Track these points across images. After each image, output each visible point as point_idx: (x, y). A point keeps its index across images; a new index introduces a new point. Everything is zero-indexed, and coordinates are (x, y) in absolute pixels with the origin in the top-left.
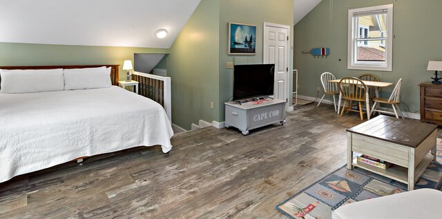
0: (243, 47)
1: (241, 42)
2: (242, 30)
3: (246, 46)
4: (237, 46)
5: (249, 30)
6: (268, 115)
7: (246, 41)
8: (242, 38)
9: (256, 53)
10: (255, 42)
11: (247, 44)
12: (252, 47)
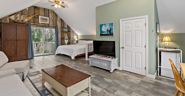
0: (106, 33)
1: (105, 31)
2: (105, 26)
4: (103, 33)
5: (109, 25)
6: (100, 63)
7: (108, 30)
8: (106, 29)
9: (114, 36)
10: (113, 30)
11: (108, 32)
12: (112, 33)
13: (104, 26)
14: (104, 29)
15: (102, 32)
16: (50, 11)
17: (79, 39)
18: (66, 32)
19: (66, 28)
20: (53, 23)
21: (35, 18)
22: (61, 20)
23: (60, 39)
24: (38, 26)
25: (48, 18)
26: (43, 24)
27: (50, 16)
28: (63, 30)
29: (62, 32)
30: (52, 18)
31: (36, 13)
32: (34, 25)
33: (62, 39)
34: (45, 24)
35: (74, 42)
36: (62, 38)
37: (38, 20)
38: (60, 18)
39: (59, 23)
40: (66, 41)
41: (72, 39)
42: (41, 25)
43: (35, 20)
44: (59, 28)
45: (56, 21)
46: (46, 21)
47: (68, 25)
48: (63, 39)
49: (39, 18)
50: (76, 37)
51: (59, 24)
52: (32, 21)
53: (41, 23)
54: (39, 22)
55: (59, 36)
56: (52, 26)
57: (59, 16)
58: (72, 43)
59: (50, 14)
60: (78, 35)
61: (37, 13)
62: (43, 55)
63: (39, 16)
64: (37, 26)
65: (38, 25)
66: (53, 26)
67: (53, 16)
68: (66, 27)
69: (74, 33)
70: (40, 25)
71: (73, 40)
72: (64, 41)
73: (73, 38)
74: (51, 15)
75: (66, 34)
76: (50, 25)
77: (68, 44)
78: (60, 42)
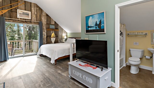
0: (94, 28)
1: (93, 26)
2: (93, 18)
3: (96, 28)
4: (90, 29)
5: (98, 16)
6: (82, 76)
7: (96, 24)
8: (93, 23)
9: (105, 32)
10: (104, 23)
11: (97, 27)
12: (102, 28)
13: (91, 17)
14: (92, 22)
15: (89, 27)
16: (32, 5)
17: (68, 37)
18: (53, 29)
19: (52, 25)
20: (37, 19)
21: (12, 12)
22: (47, 15)
23: (45, 37)
24: (16, 22)
25: (30, 13)
26: (23, 19)
27: (33, 11)
28: (49, 26)
29: (48, 29)
30: (36, 13)
31: (12, 6)
32: (10, 20)
33: (47, 37)
34: (25, 19)
35: (62, 41)
36: (48, 35)
37: (17, 15)
38: (45, 13)
39: (44, 18)
40: (53, 40)
41: (60, 37)
42: (21, 21)
43: (11, 14)
44: (44, 25)
45: (40, 16)
46: (27, 16)
47: (55, 22)
48: (49, 37)
49: (17, 12)
50: (66, 35)
51: (44, 21)
52: (7, 14)
53: (21, 19)
54: (17, 17)
55: (45, 33)
56: (34, 22)
57: (44, 11)
58: (60, 42)
59: (32, 9)
60: (67, 33)
61: (14, 5)
62: (22, 56)
63: (18, 10)
64: (14, 21)
65: (16, 20)
66: (37, 22)
67: (37, 11)
68: (54, 23)
69: (62, 31)
70: (19, 20)
71: (62, 38)
72: (51, 39)
73: (62, 36)
74: (34, 9)
75: (53, 31)
76: (32, 21)
77: (55, 43)
78: (46, 41)
